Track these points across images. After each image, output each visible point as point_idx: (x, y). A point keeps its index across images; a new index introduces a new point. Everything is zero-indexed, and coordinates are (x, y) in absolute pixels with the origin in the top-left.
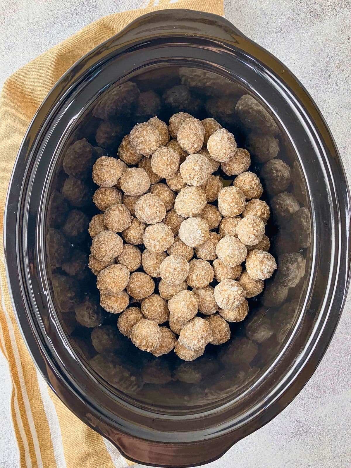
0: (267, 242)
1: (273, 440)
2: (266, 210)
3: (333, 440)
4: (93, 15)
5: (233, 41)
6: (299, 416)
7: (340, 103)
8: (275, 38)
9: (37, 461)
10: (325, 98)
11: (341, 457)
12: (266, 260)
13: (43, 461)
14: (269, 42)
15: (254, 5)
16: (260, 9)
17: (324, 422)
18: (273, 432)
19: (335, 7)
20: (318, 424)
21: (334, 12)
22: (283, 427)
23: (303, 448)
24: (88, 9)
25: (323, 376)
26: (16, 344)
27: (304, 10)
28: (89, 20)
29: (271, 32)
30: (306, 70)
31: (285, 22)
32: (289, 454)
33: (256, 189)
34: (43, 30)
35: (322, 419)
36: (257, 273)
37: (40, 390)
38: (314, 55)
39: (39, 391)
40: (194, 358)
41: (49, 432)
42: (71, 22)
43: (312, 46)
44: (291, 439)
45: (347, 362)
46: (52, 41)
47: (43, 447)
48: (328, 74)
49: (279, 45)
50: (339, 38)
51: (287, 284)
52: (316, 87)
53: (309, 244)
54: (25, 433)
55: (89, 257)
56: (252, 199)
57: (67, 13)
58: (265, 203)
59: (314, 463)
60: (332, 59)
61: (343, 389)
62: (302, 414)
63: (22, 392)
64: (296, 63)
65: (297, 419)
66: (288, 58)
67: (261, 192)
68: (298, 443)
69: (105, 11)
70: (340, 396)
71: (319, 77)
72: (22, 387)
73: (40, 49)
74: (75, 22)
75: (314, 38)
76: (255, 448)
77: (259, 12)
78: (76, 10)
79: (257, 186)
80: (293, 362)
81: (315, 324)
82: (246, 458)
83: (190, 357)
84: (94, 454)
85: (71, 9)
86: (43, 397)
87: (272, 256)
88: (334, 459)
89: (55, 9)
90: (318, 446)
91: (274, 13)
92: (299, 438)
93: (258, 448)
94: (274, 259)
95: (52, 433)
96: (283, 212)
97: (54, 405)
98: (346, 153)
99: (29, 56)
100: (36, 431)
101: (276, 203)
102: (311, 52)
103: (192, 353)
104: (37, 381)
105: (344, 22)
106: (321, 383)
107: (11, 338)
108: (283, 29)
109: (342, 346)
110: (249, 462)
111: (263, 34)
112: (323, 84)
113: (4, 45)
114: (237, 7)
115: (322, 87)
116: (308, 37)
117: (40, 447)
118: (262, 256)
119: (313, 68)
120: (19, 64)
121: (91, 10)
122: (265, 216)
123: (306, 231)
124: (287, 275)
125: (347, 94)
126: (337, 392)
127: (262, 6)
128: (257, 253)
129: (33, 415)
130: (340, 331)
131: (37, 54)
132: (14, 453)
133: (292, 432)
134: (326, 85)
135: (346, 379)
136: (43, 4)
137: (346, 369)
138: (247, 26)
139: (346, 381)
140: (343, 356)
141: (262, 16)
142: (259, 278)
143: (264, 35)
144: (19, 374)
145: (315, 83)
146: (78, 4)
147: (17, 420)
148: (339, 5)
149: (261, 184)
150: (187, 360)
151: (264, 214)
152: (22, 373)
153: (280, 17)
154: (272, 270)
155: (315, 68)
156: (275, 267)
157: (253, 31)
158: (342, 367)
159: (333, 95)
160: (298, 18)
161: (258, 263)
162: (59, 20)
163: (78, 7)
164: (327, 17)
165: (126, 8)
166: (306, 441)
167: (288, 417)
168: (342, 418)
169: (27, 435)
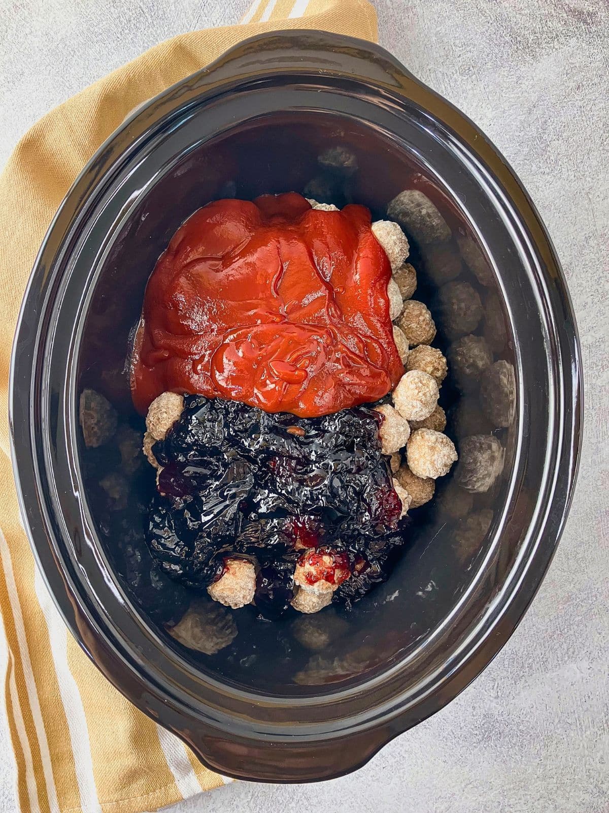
0: (442, 418)
1: (445, 747)
2: (441, 363)
3: (543, 747)
4: (159, 32)
5: (397, 85)
6: (488, 706)
7: (563, 192)
8: (458, 83)
9: (45, 784)
10: (538, 184)
11: (555, 777)
12: (439, 446)
13: (56, 784)
14: (449, 88)
15: (426, 27)
16: (436, 35)
17: (528, 716)
18: (445, 734)
19: (557, 35)
20: (519, 721)
21: (555, 43)
22: (462, 725)
23: (493, 761)
24: (150, 21)
25: (529, 641)
26: (14, 583)
27: (507, 39)
28: (151, 39)
29: (453, 73)
30: (508, 137)
31: (475, 56)
32: (470, 771)
33: (425, 328)
34: (72, 53)
35: (525, 712)
36: (425, 467)
37: (55, 662)
38: (521, 113)
39: (52, 664)
40: (318, 608)
41: (68, 733)
42: (120, 41)
43: (519, 97)
44: (474, 744)
45: (568, 617)
46: (87, 72)
47: (56, 760)
48: (544, 145)
49: (464, 94)
50: (563, 87)
51: (474, 487)
52: (524, 164)
53: (511, 419)
54: (26, 735)
55: (144, 436)
56: (417, 345)
57: (113, 25)
58: (439, 353)
59: (512, 786)
60: (549, 121)
61: (560, 662)
62: (494, 704)
63: (24, 666)
64: (492, 125)
65: (484, 713)
66: (479, 117)
67: (432, 334)
68: (486, 753)
69: (179, 26)
70: (554, 674)
71: (528, 149)
72: (22, 657)
73: (67, 84)
74: (127, 41)
75: (523, 86)
76: (414, 761)
77: (434, 38)
78: (130, 21)
79: (427, 324)
80: (484, 609)
81: (520, 548)
82: (400, 777)
83: (311, 607)
84: (145, 771)
85: (122, 19)
86: (58, 674)
87: (449, 440)
88: (544, 780)
89: (93, 18)
90: (518, 757)
91: (457, 42)
92: (487, 743)
93: (419, 761)
94: (452, 444)
95: (72, 737)
96: (468, 368)
97: (77, 687)
98: (571, 274)
99: (48, 96)
100: (46, 732)
101: (457, 353)
102: (516, 108)
103: (315, 600)
104: (49, 646)
105: (570, 61)
106: (525, 652)
107: (5, 572)
108: (471, 68)
109: (560, 591)
110: (404, 784)
111: (440, 75)
112: (535, 161)
113: (6, 75)
114: (397, 30)
115: (534, 166)
116: (513, 83)
117: (52, 760)
118: (433, 438)
119: (520, 134)
120: (30, 108)
121: (155, 23)
122: (439, 374)
123: (507, 396)
124: (473, 471)
125: (574, 179)
126: (550, 667)
127: (438, 29)
128: (425, 433)
129: (41, 705)
130: (557, 567)
131: (61, 92)
132: (5, 771)
133: (476, 734)
134: (540, 162)
135: (565, 646)
136: (73, 9)
137: (566, 630)
138: (413, 61)
139: (566, 649)
140: (560, 608)
141: (438, 46)
142: (428, 475)
143: (441, 77)
144: (18, 634)
145: (522, 158)
146: (133, 12)
147: (15, 712)
148: (564, 32)
149: (433, 322)
150: (306, 612)
151: (438, 370)
152: (24, 633)
153: (468, 49)
154: (450, 462)
155: (523, 133)
156: (454, 456)
157: (423, 70)
158: (558, 626)
159: (551, 180)
160: (497, 51)
161: (426, 450)
162: (100, 36)
163: (134, 16)
164: (543, 51)
165: (215, 22)
166: (499, 749)
167: (470, 710)
168: (558, 710)
169: (29, 740)
